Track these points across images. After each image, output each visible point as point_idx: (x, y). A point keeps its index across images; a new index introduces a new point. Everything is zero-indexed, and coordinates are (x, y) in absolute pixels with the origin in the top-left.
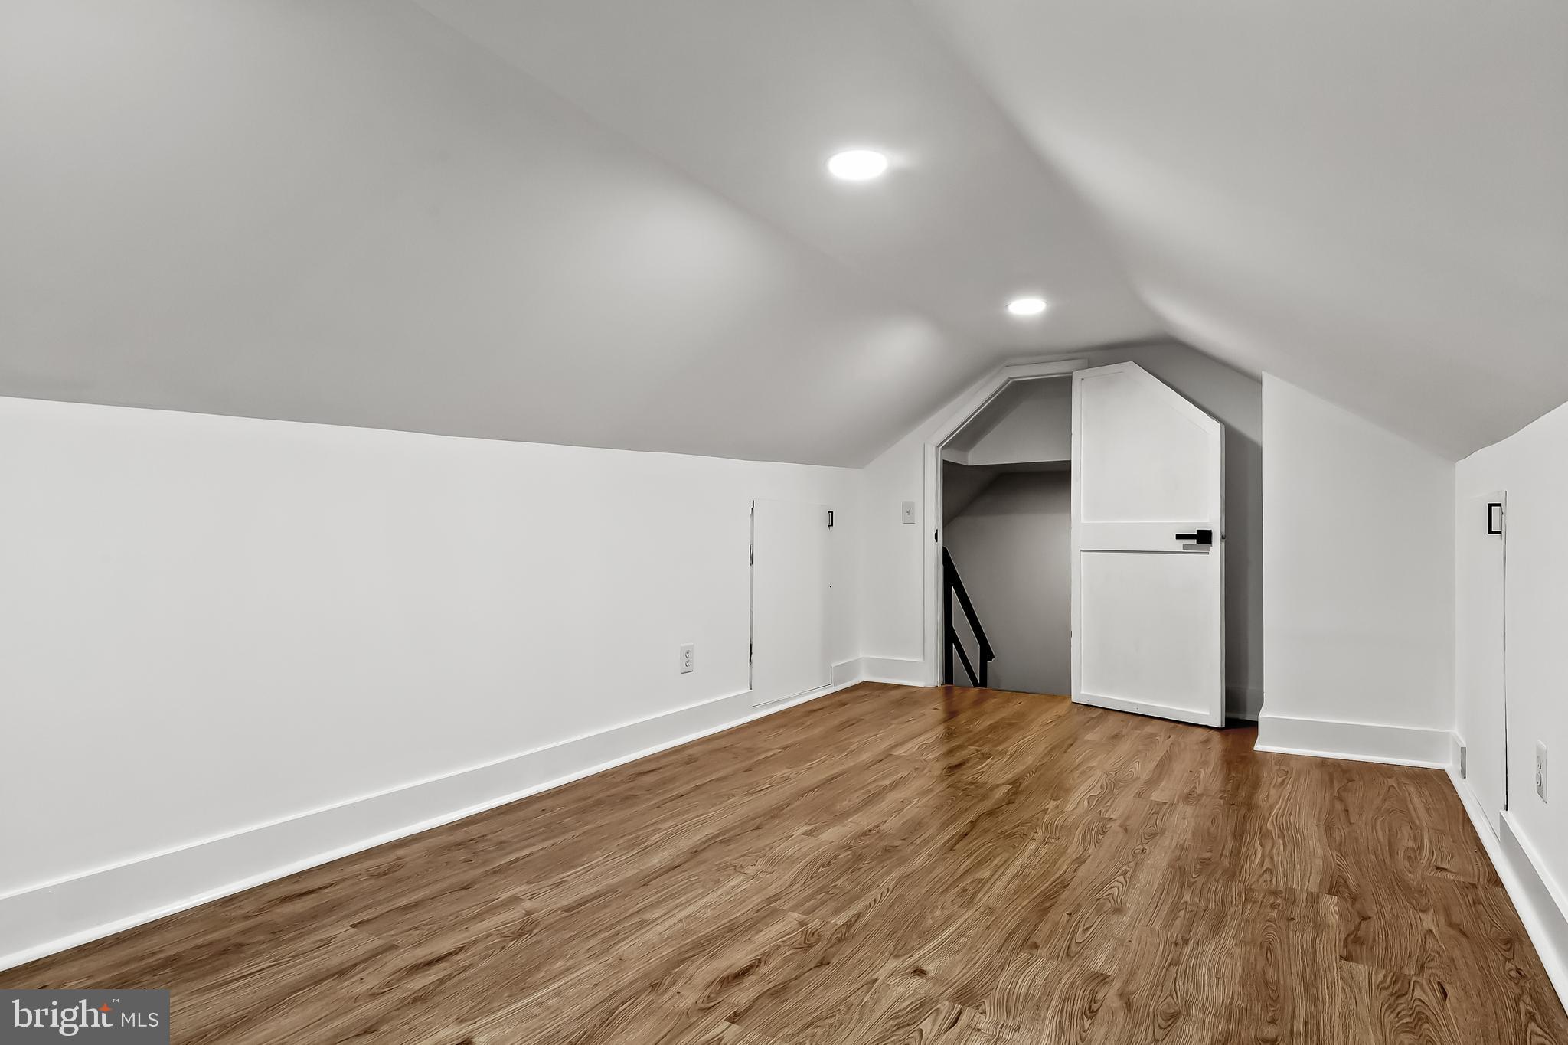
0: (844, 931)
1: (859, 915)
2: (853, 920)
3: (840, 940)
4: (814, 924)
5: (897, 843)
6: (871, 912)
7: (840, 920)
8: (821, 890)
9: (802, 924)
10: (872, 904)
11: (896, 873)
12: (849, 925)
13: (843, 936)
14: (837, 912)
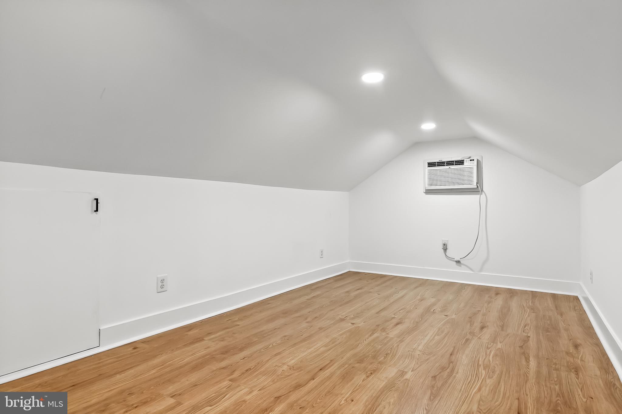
0: (374, 332)
1: (370, 336)
2: (372, 335)
3: (375, 330)
4: (384, 334)
5: (357, 365)
6: (367, 336)
7: (376, 335)
8: (386, 344)
9: (388, 334)
10: (366, 339)
11: (358, 350)
12: (373, 334)
13: (373, 332)
14: (378, 337)
